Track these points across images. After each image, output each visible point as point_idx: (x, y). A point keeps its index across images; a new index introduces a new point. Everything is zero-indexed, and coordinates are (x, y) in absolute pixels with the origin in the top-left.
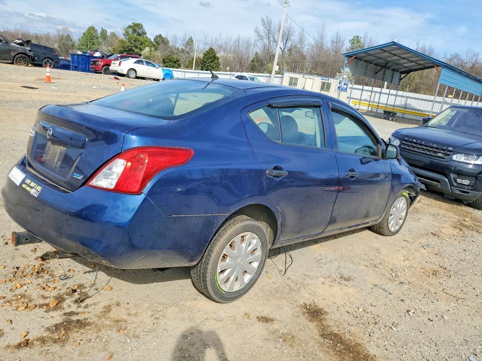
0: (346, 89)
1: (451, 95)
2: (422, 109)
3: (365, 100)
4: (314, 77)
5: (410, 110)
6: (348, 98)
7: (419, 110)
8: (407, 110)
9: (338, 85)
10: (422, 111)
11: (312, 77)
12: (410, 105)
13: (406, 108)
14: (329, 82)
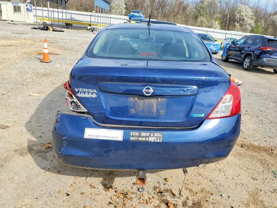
0: (32, 10)
1: (94, 10)
2: (80, 20)
3: (46, 17)
4: (6, 3)
5: (74, 21)
6: (34, 16)
7: (79, 21)
8: (72, 21)
9: (26, 8)
10: (81, 21)
11: (4, 3)
12: (74, 18)
13: (72, 20)
14: (19, 5)
